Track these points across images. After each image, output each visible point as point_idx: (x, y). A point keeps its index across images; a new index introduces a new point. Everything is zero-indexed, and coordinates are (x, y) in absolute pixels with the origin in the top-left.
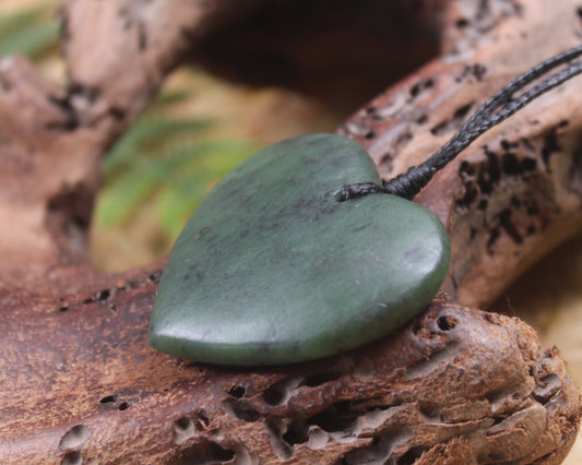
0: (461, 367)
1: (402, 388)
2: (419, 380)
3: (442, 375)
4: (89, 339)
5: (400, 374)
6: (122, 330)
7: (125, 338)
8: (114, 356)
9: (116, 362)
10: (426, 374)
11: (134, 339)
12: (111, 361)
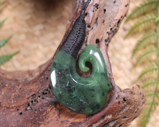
0: (131, 108)
1: (118, 117)
2: (122, 114)
3: (127, 111)
4: (33, 122)
5: (118, 114)
6: (40, 116)
7: (42, 119)
8: (41, 124)
9: (42, 125)
10: (123, 112)
11: (44, 118)
12: (41, 126)
